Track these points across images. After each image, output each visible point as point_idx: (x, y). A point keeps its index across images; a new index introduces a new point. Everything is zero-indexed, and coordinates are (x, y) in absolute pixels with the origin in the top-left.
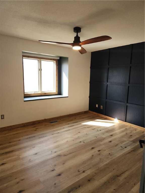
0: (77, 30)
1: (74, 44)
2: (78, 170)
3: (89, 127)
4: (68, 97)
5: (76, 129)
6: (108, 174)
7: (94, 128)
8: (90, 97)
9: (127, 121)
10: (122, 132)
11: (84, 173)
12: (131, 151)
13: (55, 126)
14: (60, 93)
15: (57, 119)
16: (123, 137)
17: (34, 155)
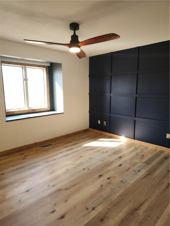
0: (74, 26)
1: (70, 45)
2: (86, 207)
3: (92, 148)
4: (63, 113)
5: (77, 153)
6: (124, 208)
7: (98, 149)
8: (90, 112)
9: (135, 138)
10: (132, 151)
11: (94, 211)
12: (147, 175)
13: (49, 151)
14: (52, 108)
15: (51, 141)
16: (133, 158)
17: (25, 193)
